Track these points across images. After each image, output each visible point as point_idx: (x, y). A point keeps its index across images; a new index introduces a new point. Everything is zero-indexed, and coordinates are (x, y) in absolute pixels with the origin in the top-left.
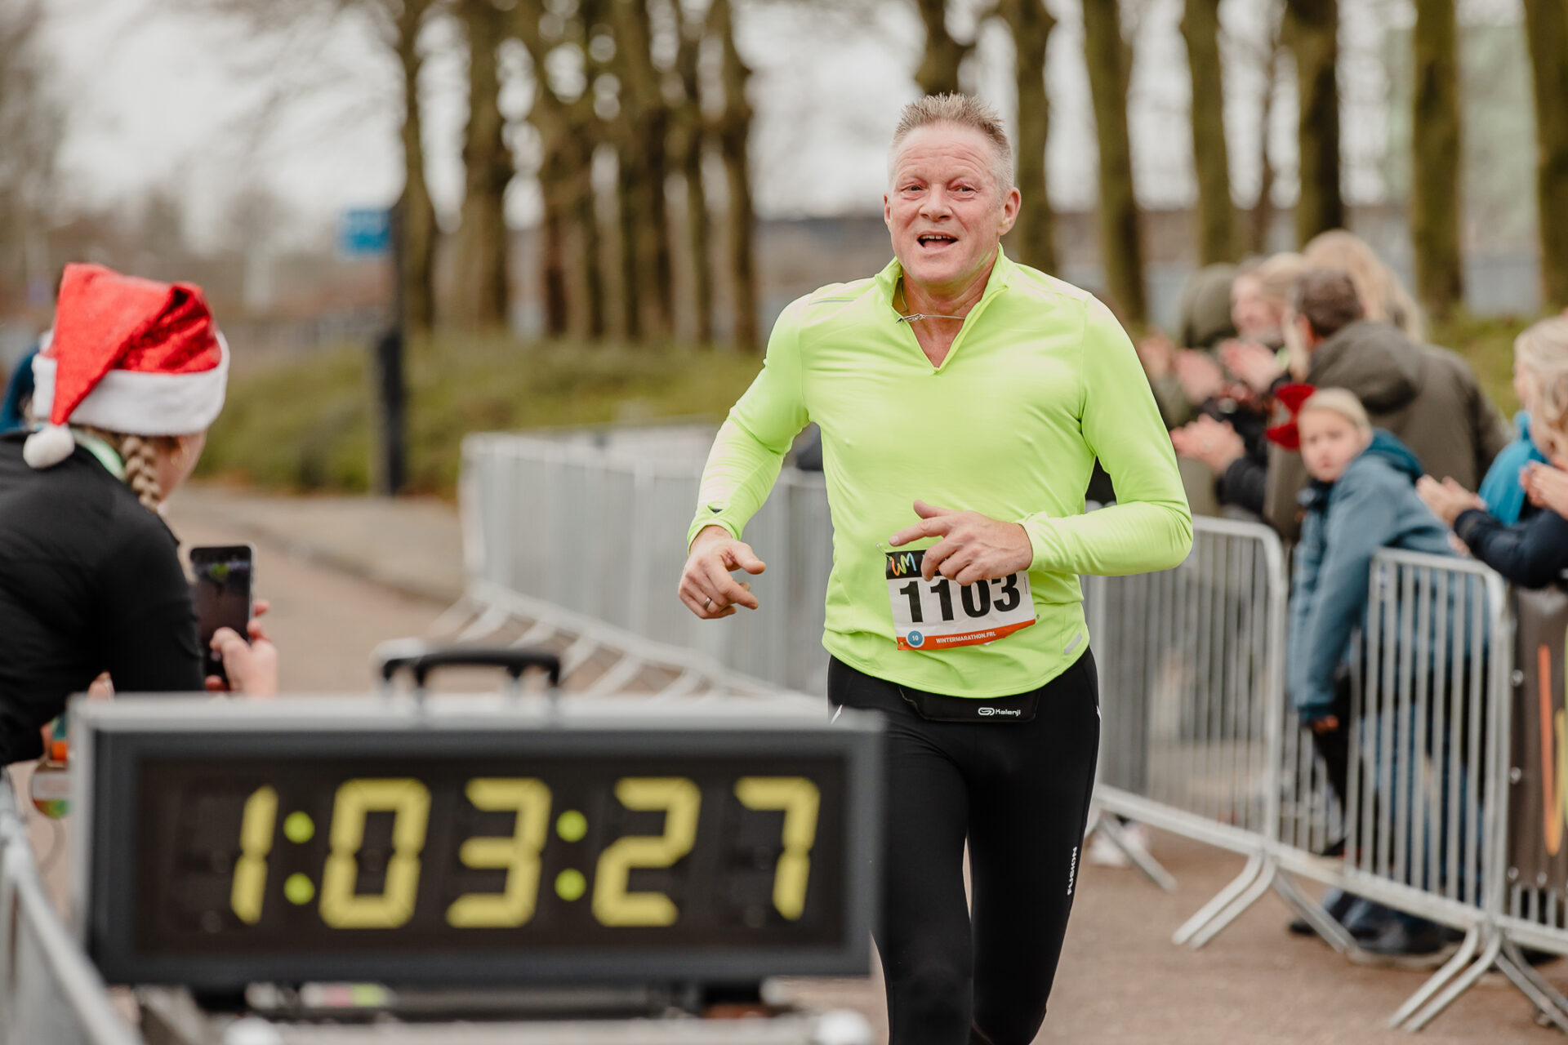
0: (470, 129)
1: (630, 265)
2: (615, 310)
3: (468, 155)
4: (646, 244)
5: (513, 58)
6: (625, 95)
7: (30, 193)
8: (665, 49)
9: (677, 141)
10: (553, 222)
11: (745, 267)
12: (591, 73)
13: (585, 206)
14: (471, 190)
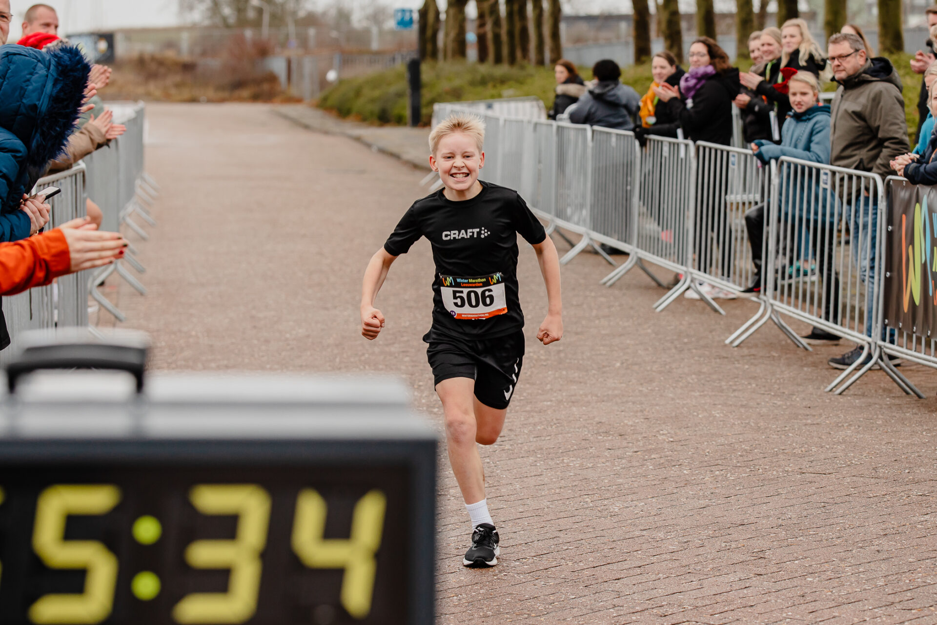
2: (505, 51)
4: (518, 26)
7: (291, 4)
10: (481, 17)
11: (555, 34)
13: (495, 9)
14: (450, 3)
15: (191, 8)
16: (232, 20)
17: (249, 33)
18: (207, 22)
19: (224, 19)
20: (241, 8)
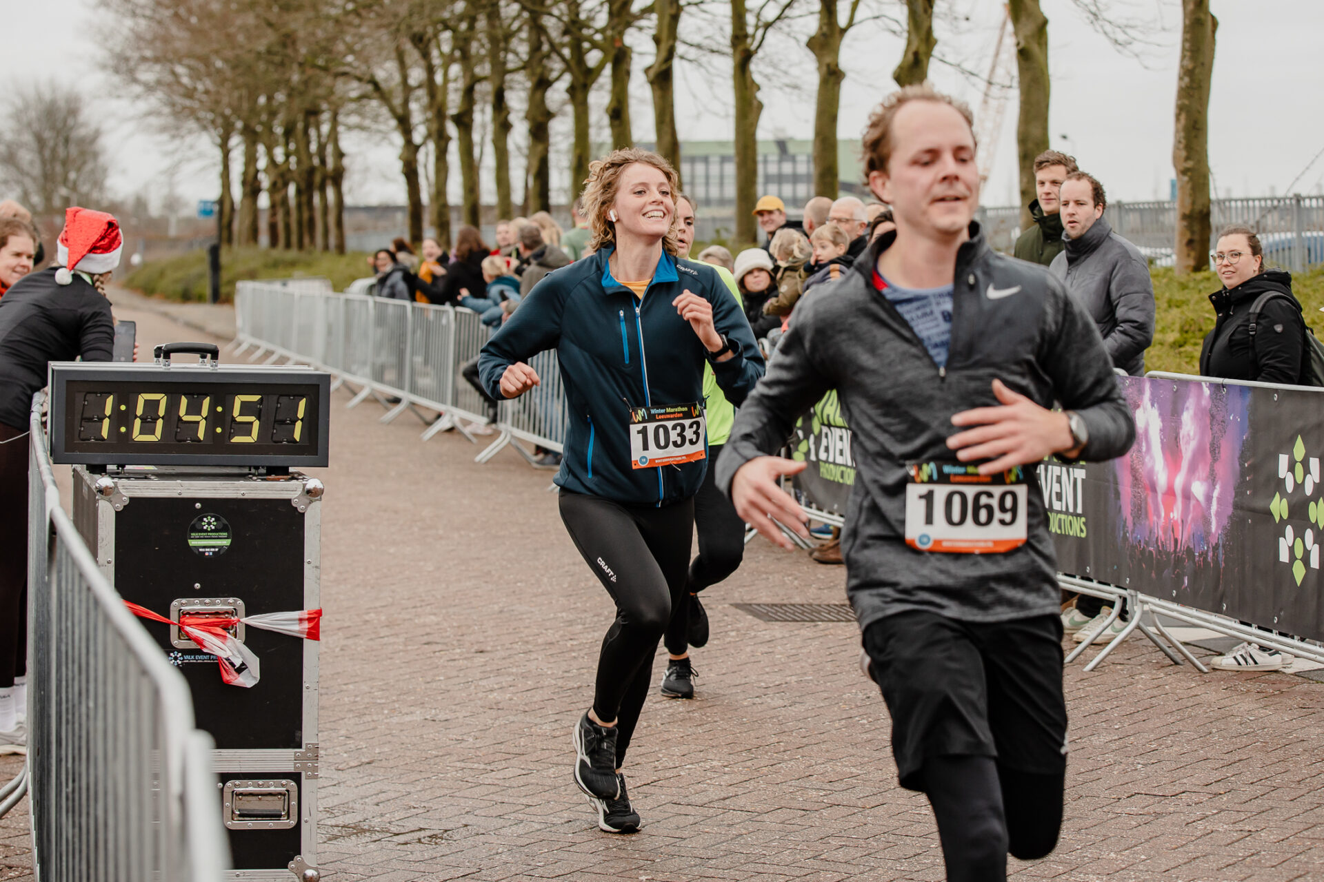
0: (245, 174)
1: (300, 223)
2: (294, 239)
3: (244, 183)
4: (306, 215)
5: (261, 149)
6: (299, 162)
8: (313, 147)
9: (317, 178)
10: (273, 206)
11: (339, 224)
12: (287, 155)
13: (285, 201)
14: (245, 195)
20: (48, 199)
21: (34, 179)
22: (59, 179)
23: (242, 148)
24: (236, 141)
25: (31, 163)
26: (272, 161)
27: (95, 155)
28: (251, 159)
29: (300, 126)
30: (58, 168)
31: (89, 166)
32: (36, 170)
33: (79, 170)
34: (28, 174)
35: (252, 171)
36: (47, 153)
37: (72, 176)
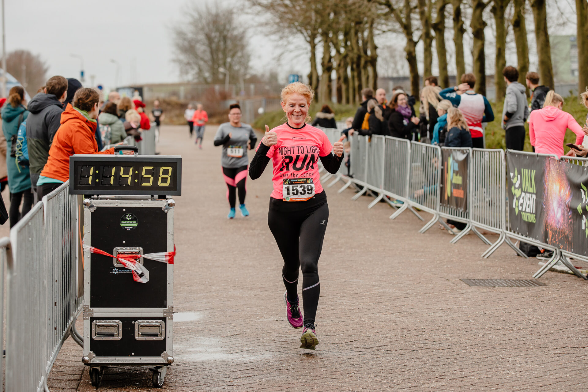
0: (324, 59)
1: (354, 88)
3: (323, 64)
4: (357, 83)
5: (332, 46)
7: (242, 71)
8: (360, 43)
9: (363, 62)
10: (339, 78)
13: (345, 75)
14: (324, 71)
15: (187, 73)
16: (209, 80)
17: (217, 87)
18: (196, 81)
19: (205, 79)
20: (215, 73)
21: (205, 61)
22: (221, 62)
23: (322, 44)
24: (318, 39)
25: (204, 51)
26: (338, 52)
27: (243, 47)
28: (327, 49)
29: (353, 31)
30: (221, 56)
31: (239, 54)
32: (208, 56)
33: (233, 56)
34: (202, 59)
35: (327, 57)
36: (214, 46)
37: (229, 60)
